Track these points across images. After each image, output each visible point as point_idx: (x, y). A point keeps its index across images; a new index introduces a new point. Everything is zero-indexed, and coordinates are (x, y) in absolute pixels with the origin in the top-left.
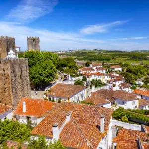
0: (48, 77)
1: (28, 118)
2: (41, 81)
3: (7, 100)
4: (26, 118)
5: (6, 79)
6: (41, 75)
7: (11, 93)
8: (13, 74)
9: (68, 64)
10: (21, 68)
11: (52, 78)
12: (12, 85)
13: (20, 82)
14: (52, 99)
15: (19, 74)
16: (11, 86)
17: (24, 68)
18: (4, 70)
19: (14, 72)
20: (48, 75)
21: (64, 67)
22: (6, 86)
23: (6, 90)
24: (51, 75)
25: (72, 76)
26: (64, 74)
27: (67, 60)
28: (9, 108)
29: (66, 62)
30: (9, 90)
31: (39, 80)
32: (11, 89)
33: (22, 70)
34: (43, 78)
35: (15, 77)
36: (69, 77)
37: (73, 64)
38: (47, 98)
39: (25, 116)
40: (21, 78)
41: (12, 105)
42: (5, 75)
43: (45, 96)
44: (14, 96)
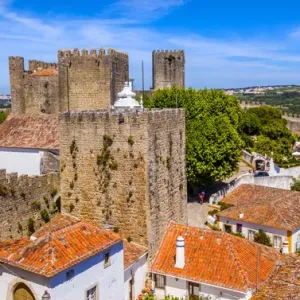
0: (218, 163)
1: (191, 285)
2: (198, 176)
3: (135, 227)
4: (185, 285)
5: (136, 166)
6: (200, 160)
7: (146, 207)
8: (152, 154)
9: (265, 128)
10: (170, 136)
11: (229, 167)
12: (151, 185)
13: (167, 178)
14: (234, 228)
15: (165, 156)
16: (146, 188)
17: (176, 137)
18: (130, 142)
19: (156, 147)
20: (220, 157)
21: (252, 134)
22: (133, 188)
23: (133, 198)
24: (226, 159)
25: (279, 164)
26: (257, 156)
27: (261, 113)
28: (139, 252)
29: (258, 120)
30: (141, 200)
31: (195, 171)
32: (146, 196)
33: (171, 143)
34: (204, 167)
35: (157, 162)
36: (272, 164)
37: (280, 127)
38: (221, 225)
39: (184, 279)
40: (169, 167)
41: (146, 242)
42: (132, 156)
43: (211, 219)
44: (153, 217)
